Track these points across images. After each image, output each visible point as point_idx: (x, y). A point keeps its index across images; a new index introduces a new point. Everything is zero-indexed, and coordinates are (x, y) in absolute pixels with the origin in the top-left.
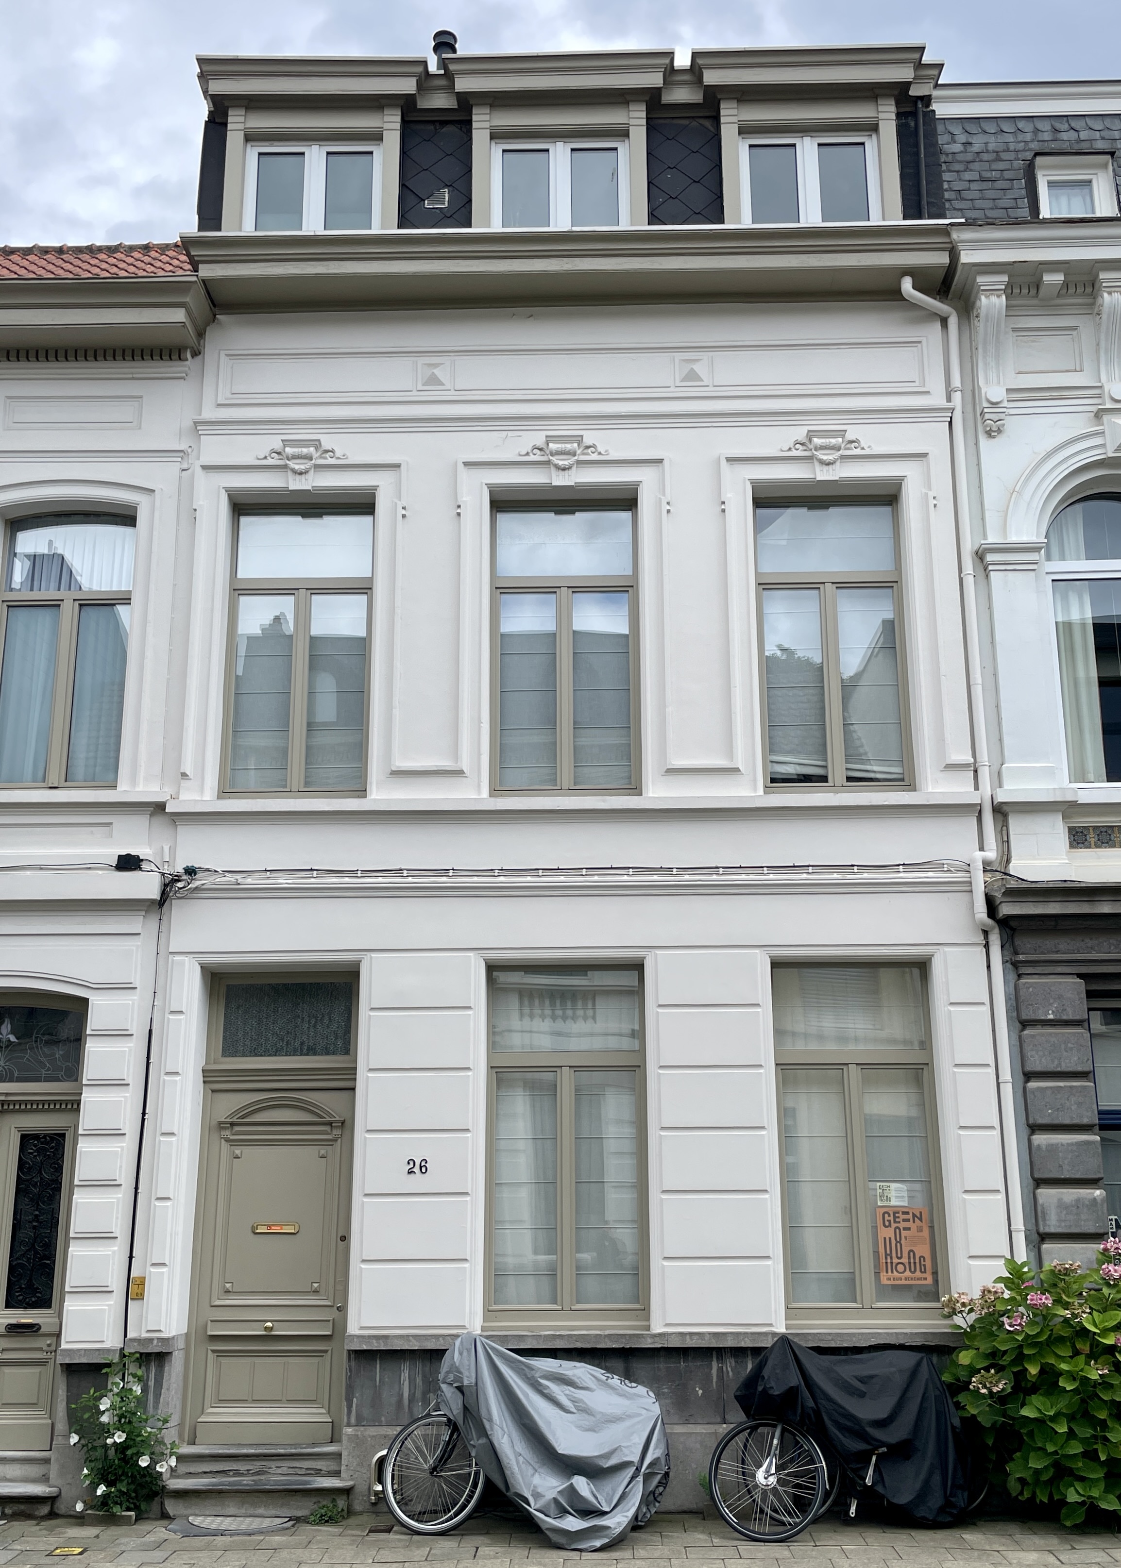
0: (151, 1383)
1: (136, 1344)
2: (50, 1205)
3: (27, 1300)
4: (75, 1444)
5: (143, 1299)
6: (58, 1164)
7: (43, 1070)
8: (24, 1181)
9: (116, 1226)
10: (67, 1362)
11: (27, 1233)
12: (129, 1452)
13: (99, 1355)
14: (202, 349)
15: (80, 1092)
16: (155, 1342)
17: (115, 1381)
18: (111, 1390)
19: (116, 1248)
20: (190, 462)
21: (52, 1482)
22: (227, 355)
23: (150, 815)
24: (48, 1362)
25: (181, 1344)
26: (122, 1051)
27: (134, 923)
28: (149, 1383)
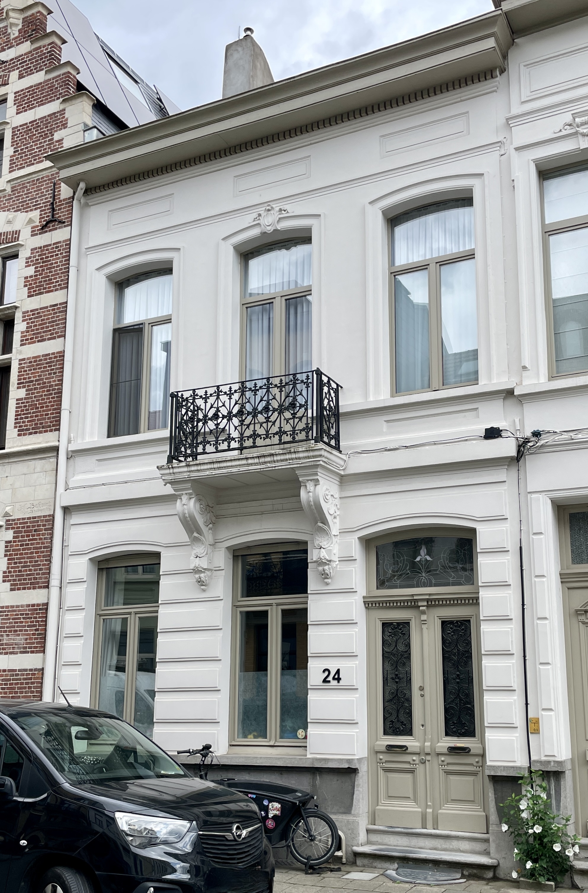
0: (553, 792)
1: (539, 764)
2: (466, 667)
3: (459, 731)
4: (506, 831)
5: (539, 733)
6: (467, 640)
7: (450, 578)
8: (447, 652)
9: (514, 682)
10: (493, 775)
11: (452, 686)
12: (545, 840)
13: (514, 770)
14: (506, 67)
15: (478, 591)
16: (552, 764)
17: (527, 789)
18: (526, 796)
19: (516, 698)
20: (506, 148)
21: (492, 855)
22: (525, 66)
23: (504, 399)
24: (478, 773)
25: (569, 766)
26: (503, 562)
27: (501, 474)
28: (551, 792)
